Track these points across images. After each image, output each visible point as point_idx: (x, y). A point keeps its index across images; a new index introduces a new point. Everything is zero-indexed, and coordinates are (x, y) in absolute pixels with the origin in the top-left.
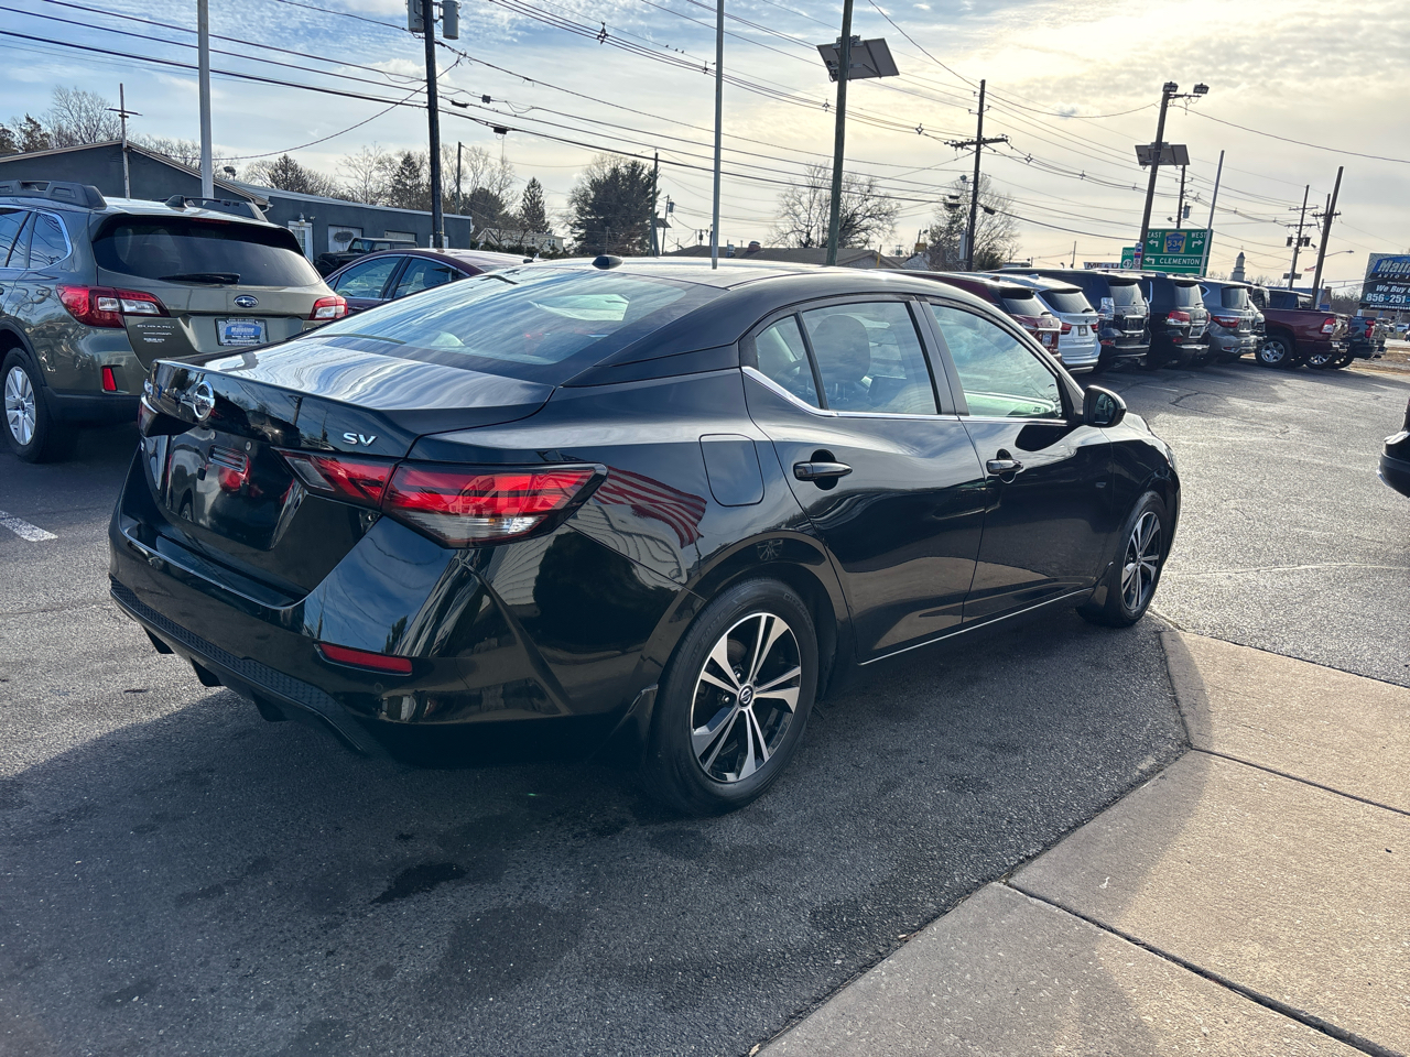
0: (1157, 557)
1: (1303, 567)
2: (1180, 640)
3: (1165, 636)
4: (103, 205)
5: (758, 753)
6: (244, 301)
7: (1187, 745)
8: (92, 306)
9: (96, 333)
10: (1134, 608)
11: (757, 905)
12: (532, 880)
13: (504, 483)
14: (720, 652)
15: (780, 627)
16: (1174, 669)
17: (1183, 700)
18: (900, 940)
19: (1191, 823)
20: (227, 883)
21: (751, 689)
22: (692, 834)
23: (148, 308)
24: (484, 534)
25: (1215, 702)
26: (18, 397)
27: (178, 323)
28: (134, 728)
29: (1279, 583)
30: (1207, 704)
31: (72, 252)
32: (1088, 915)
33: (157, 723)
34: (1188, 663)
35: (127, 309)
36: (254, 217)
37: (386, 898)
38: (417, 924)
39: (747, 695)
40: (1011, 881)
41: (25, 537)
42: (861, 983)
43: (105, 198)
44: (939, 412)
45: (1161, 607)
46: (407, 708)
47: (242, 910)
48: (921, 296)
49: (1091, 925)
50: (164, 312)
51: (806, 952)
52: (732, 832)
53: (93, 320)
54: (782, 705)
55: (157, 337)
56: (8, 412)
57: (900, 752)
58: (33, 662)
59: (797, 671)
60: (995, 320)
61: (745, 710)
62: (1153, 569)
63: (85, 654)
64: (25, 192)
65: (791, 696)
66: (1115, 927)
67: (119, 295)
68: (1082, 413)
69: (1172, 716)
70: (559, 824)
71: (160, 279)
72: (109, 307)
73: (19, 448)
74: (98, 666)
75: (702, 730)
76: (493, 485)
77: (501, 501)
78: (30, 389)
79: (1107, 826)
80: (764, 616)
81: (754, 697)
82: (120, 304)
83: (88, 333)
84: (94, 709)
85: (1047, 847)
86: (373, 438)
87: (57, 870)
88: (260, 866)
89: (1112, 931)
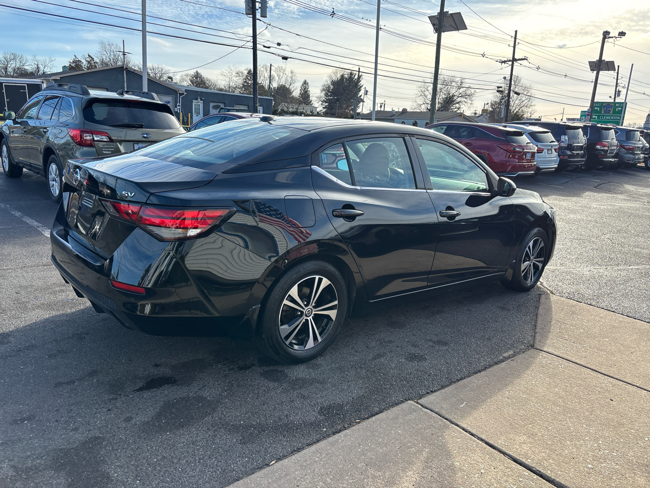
0: (542, 259)
1: (631, 267)
2: (549, 298)
3: (543, 296)
4: (88, 94)
5: (315, 338)
6: (145, 136)
7: (533, 346)
8: (81, 137)
9: (83, 149)
10: (529, 283)
11: (298, 403)
12: (205, 386)
13: (189, 214)
14: (294, 292)
15: (325, 282)
16: (541, 311)
17: (539, 326)
18: (356, 422)
19: (518, 380)
20: (77, 380)
21: (311, 309)
22: (281, 371)
23: (105, 139)
24: (181, 236)
25: (555, 329)
26: (54, 176)
27: (117, 145)
28: (63, 315)
29: (615, 274)
30: (550, 328)
31: (72, 114)
32: (448, 418)
33: (72, 313)
34: (549, 310)
35: (96, 139)
36: (154, 99)
37: (140, 389)
38: (149, 401)
39: (309, 312)
40: (419, 401)
41: (46, 235)
42: (331, 439)
43: (90, 91)
44: (417, 188)
45: (545, 281)
46: (148, 309)
47: (80, 390)
48: (411, 135)
49: (448, 422)
50: (111, 140)
51: (311, 424)
52: (300, 372)
53: (82, 143)
54: (328, 317)
55: (108, 151)
56: (50, 182)
57: (390, 342)
58: (32, 286)
59: (336, 303)
60: (452, 146)
61: (309, 318)
62: (540, 265)
63: (54, 284)
64: (60, 88)
65: (333, 314)
66: (459, 424)
67: (92, 133)
68: (496, 190)
69: (530, 333)
71: (110, 126)
72: (88, 138)
73: (54, 198)
74: (57, 289)
75: (285, 326)
76: (184, 214)
78: (58, 173)
79: (475, 380)
80: (317, 277)
81: (314, 313)
82: (93, 136)
83: (80, 149)
84: (49, 306)
85: (443, 387)
86: (133, 194)
87: (12, 369)
88: (92, 374)
89: (457, 425)
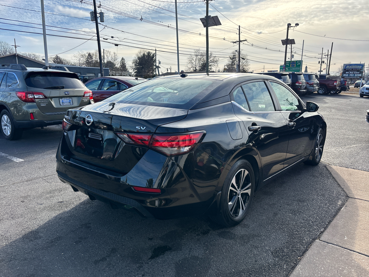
0: (322, 146)
1: (352, 146)
2: (332, 168)
3: (327, 167)
4: (26, 70)
5: (243, 208)
6: (66, 93)
7: (347, 197)
8: (26, 97)
9: (27, 104)
10: (318, 160)
11: (255, 252)
12: (191, 249)
14: (234, 181)
15: (247, 172)
16: (334, 176)
17: (340, 184)
18: (298, 259)
19: (359, 218)
20: (107, 256)
21: (240, 191)
22: (228, 232)
23: (41, 97)
24: (176, 152)
25: (349, 184)
26: (5, 123)
27: (49, 100)
28: (64, 212)
29: (349, 150)
30: (348, 185)
31: (19, 83)
32: (346, 247)
33: (70, 211)
34: (337, 174)
35: (36, 97)
36: (66, 71)
37: (152, 257)
38: (164, 265)
39: (239, 192)
40: (321, 239)
41: (15, 161)
42: (294, 273)
43: (27, 68)
44: (275, 110)
45: (324, 159)
46: (157, 203)
47: (114, 264)
48: (267, 80)
49: (348, 250)
50: (46, 97)
51: (275, 265)
52: (239, 231)
53: (27, 101)
54: (247, 194)
55: (44, 104)
56: (3, 127)
57: (274, 204)
58: (29, 196)
59: (250, 184)
60: (283, 85)
61: (239, 197)
62: (321, 149)
63: (43, 193)
64: (3, 67)
65: (249, 191)
66: (354, 250)
67: (33, 93)
68: (306, 109)
69: (340, 189)
70: (191, 232)
71: (44, 88)
72: (31, 97)
73: (6, 137)
74: (48, 196)
75: (230, 203)
77: (181, 143)
78: (9, 120)
79: (338, 221)
80: (243, 170)
81: (241, 192)
82: (34, 96)
83: (25, 104)
84: (51, 208)
85: (325, 229)
86: (145, 127)
87: (57, 256)
88: (114, 251)
89: (354, 251)
